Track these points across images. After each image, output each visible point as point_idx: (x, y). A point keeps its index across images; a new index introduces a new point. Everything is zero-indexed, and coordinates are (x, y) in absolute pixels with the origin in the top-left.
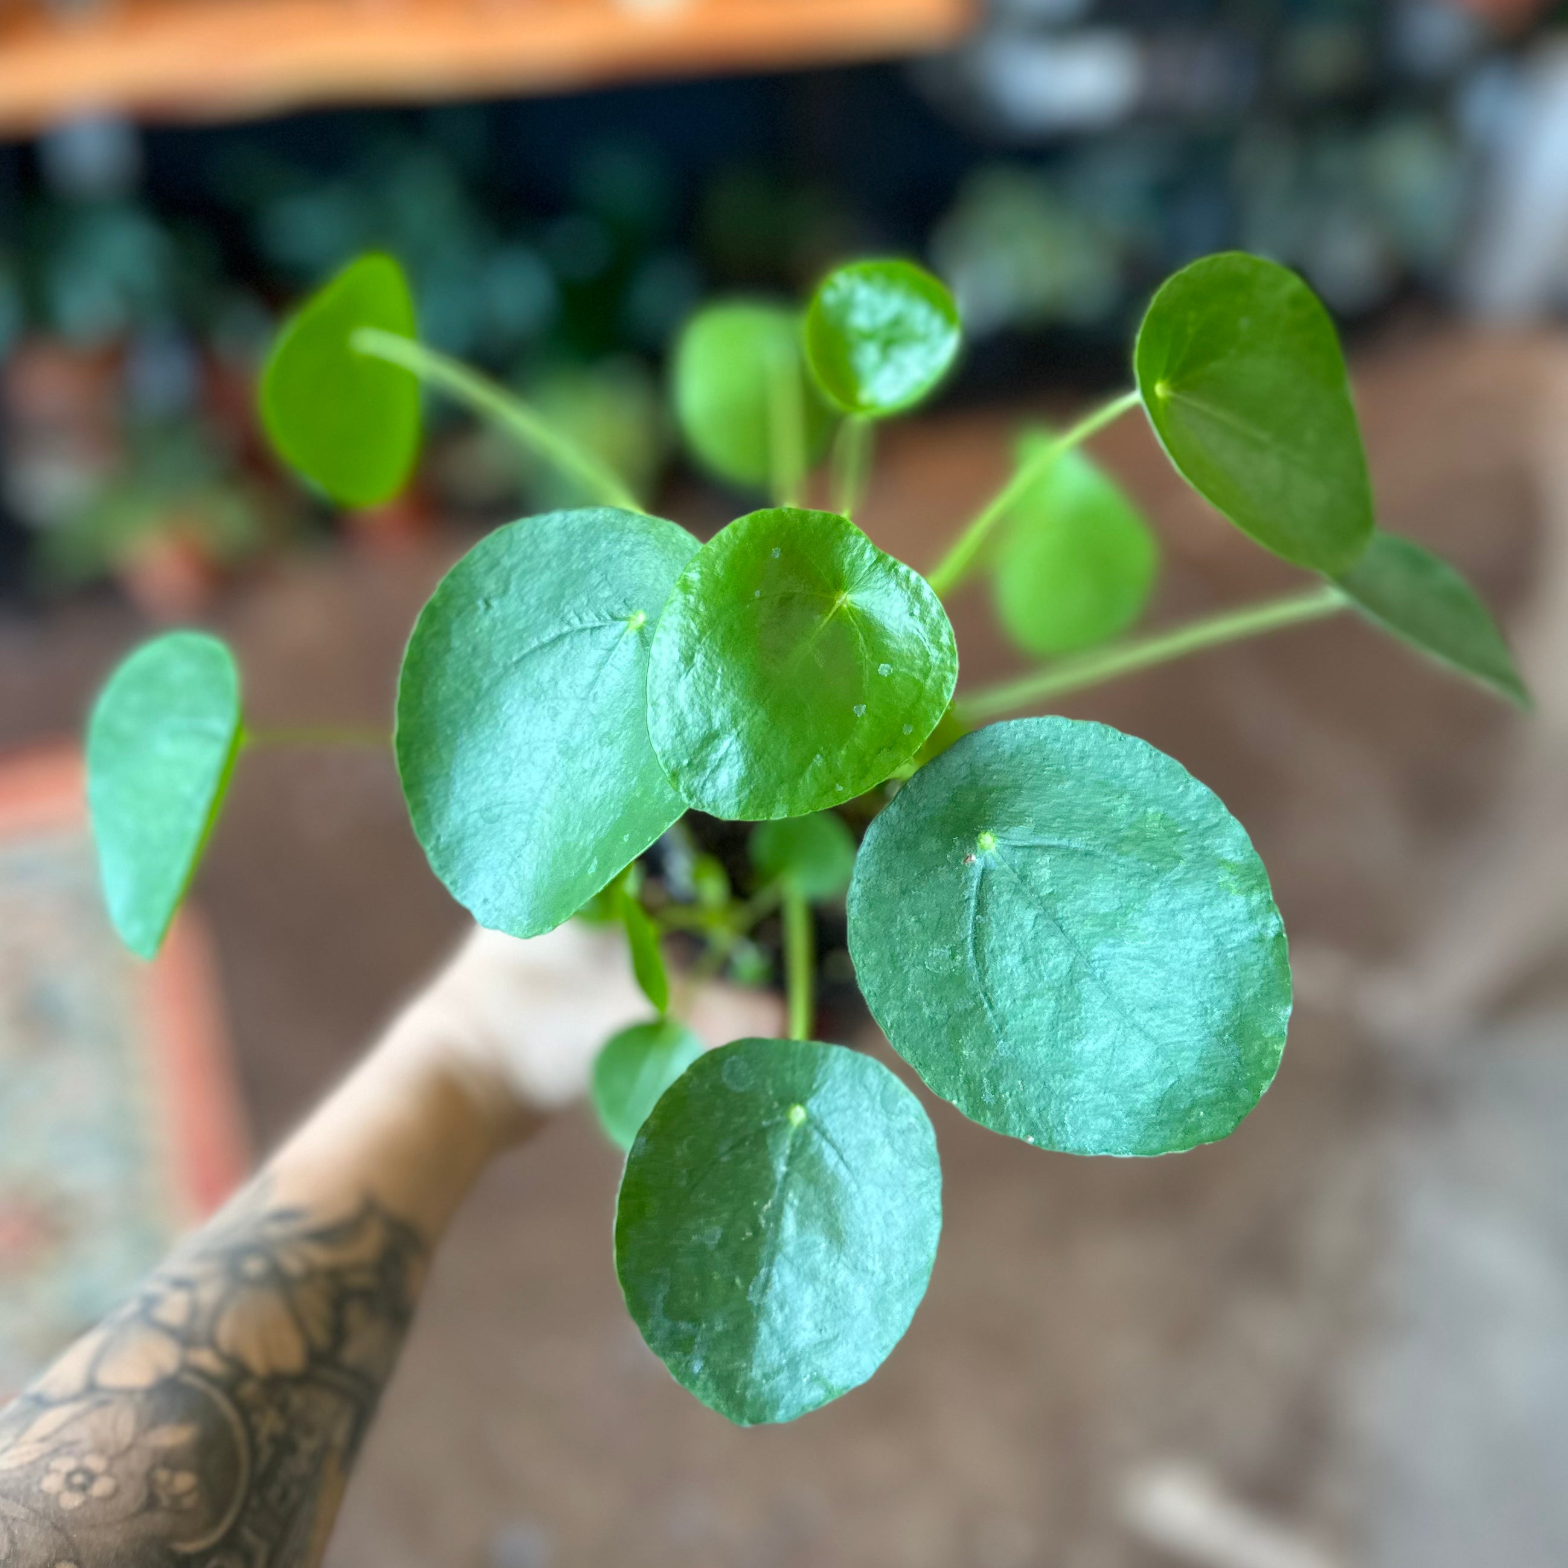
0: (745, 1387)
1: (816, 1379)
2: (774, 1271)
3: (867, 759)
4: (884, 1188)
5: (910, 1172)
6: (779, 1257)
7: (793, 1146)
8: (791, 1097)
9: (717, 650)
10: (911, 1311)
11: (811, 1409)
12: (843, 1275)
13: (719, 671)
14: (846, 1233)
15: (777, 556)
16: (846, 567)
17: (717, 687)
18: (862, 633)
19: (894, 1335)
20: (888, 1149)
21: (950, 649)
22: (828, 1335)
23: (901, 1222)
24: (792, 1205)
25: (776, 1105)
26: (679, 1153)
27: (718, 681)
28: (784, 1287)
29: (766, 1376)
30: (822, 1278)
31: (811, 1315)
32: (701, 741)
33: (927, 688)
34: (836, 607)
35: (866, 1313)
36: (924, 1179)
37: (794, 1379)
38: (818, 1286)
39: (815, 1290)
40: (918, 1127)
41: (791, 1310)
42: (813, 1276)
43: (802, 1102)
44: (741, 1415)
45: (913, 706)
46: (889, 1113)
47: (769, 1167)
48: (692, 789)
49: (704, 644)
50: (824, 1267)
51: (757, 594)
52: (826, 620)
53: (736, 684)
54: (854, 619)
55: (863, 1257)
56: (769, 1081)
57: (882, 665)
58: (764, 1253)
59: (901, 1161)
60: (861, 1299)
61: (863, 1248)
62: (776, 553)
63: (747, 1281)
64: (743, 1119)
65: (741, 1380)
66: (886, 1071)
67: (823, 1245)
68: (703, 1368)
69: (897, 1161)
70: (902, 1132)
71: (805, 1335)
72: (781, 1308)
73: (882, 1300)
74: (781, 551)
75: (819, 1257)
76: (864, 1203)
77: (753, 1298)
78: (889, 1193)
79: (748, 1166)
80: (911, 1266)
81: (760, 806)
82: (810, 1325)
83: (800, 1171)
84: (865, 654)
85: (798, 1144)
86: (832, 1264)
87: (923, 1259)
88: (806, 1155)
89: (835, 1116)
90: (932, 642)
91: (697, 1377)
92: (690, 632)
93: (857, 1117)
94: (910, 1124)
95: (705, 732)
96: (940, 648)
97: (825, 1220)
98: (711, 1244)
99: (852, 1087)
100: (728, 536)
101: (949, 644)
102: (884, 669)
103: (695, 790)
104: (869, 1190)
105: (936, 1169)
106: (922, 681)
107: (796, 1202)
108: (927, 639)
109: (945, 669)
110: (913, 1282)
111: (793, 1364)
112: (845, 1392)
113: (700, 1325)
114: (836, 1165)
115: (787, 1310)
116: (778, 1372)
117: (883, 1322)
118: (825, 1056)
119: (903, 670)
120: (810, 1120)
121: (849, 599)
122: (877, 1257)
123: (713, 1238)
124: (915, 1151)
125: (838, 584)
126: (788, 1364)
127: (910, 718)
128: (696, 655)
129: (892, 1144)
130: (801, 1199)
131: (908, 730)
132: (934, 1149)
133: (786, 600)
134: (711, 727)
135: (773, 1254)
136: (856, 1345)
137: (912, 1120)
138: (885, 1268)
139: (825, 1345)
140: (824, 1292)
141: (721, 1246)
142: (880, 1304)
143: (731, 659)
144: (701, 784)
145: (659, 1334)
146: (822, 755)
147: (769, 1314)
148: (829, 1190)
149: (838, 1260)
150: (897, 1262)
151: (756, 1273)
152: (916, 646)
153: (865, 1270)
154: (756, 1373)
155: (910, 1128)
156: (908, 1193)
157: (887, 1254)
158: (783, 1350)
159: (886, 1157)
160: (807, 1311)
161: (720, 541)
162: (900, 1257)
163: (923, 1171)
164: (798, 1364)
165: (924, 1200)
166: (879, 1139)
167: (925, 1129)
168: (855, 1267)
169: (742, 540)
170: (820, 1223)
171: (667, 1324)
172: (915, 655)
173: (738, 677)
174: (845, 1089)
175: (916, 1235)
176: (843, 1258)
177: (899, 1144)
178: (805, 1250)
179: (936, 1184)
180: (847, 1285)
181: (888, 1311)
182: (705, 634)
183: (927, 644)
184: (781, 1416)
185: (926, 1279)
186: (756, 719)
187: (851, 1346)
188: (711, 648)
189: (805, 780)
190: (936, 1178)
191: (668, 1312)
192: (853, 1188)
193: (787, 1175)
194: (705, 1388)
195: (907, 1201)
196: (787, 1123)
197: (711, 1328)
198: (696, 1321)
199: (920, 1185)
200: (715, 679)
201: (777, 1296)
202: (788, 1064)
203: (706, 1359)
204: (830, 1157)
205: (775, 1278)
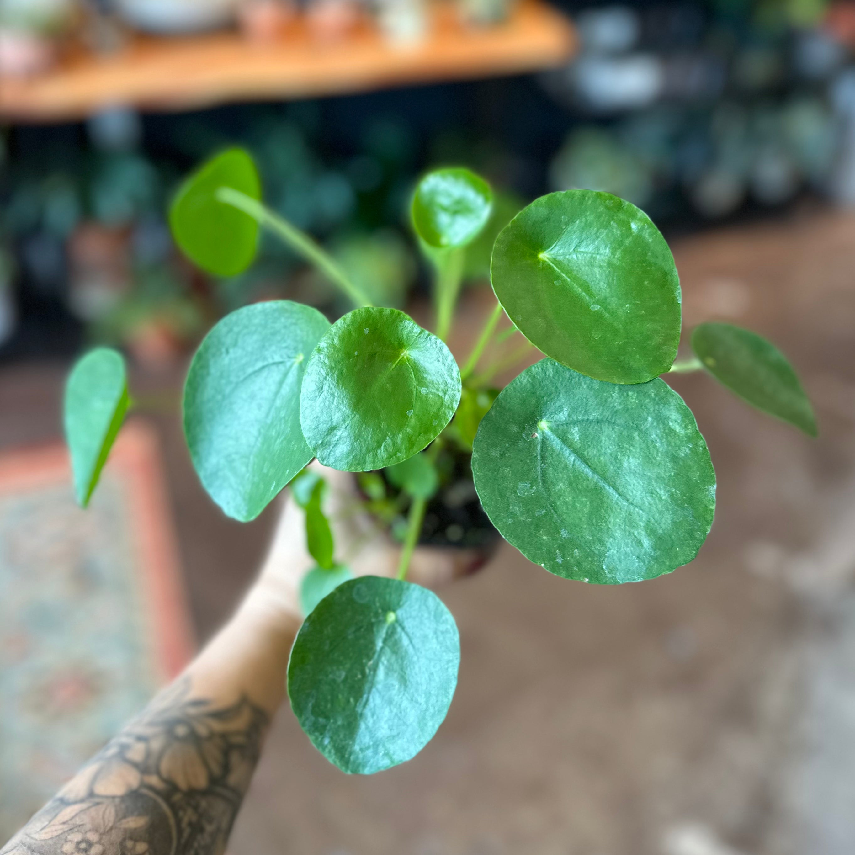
0: (350, 754)
1: (387, 754)
2: (371, 697)
3: (414, 438)
4: (430, 660)
5: (444, 654)
6: (374, 690)
7: (387, 633)
8: (388, 608)
9: (335, 384)
10: (437, 726)
11: (382, 769)
12: (405, 703)
13: (336, 395)
14: (409, 681)
15: (367, 333)
16: (405, 337)
17: (335, 403)
18: (413, 371)
19: (427, 738)
20: (434, 641)
21: (458, 380)
22: (394, 733)
23: (437, 679)
24: (383, 664)
25: (380, 611)
26: (325, 632)
27: (335, 400)
28: (375, 706)
29: (361, 750)
30: (394, 703)
31: (386, 722)
32: (327, 430)
33: (446, 400)
34: (400, 358)
35: (415, 724)
36: (451, 658)
37: (376, 753)
38: (392, 707)
39: (390, 709)
40: (451, 631)
41: (378, 717)
42: (390, 702)
43: (394, 611)
44: (347, 768)
45: (439, 410)
46: (437, 622)
47: (372, 643)
48: (324, 456)
49: (328, 380)
50: (396, 698)
51: (356, 353)
52: (394, 365)
53: (344, 401)
54: (409, 364)
55: (416, 695)
56: (377, 599)
57: (423, 388)
58: (367, 687)
59: (441, 648)
60: (412, 717)
61: (417, 690)
62: (366, 331)
63: (356, 701)
64: (361, 617)
65: (349, 750)
66: (438, 600)
67: (397, 687)
68: (329, 743)
69: (438, 647)
70: (442, 633)
71: (383, 731)
72: (373, 715)
73: (424, 718)
74: (369, 330)
75: (394, 692)
76: (420, 668)
77: (359, 709)
78: (432, 664)
79: (362, 641)
80: (439, 703)
81: (358, 464)
82: (386, 726)
83: (389, 647)
84: (414, 383)
85: (390, 632)
86: (400, 696)
87: (446, 700)
88: (393, 639)
89: (410, 620)
90: (449, 376)
91: (326, 746)
92: (321, 374)
93: (421, 622)
94: (447, 629)
95: (329, 426)
96: (453, 379)
97: (399, 674)
98: (339, 680)
99: (420, 607)
100: (341, 323)
101: (457, 376)
102: (423, 390)
103: (325, 457)
104: (423, 661)
105: (458, 654)
106: (443, 397)
107: (385, 662)
108: (446, 374)
109: (455, 390)
110: (440, 711)
111: (376, 745)
112: (400, 763)
113: (330, 720)
114: (408, 646)
115: (375, 717)
116: (368, 748)
117: (422, 730)
118: (408, 588)
119: (434, 391)
120: (397, 621)
121: (408, 353)
122: (423, 696)
123: (340, 677)
124: (448, 643)
125: (401, 345)
126: (373, 745)
127: (437, 416)
128: (324, 386)
129: (437, 638)
130: (388, 661)
131: (435, 423)
132: (458, 644)
133: (372, 356)
134: (332, 424)
135: (371, 688)
136: (408, 739)
137: (449, 627)
138: (427, 702)
139: (392, 738)
140: (395, 710)
141: (345, 681)
142: (422, 721)
143: (342, 388)
144: (328, 453)
145: (307, 723)
146: (389, 437)
147: (366, 719)
148: (402, 659)
149: (404, 694)
150: (433, 700)
151: (361, 696)
152: (440, 378)
153: (417, 702)
154: (357, 748)
155: (447, 631)
156: (442, 665)
157: (428, 695)
158: (372, 737)
159: (433, 644)
160: (385, 719)
161: (337, 326)
162: (434, 697)
163: (451, 655)
164: (378, 746)
165: (450, 670)
166: (431, 635)
167: (454, 634)
168: (412, 700)
169: (348, 325)
170: (396, 675)
171: (312, 718)
172: (440, 383)
173: (346, 397)
174: (416, 607)
175: (444, 688)
176: (407, 695)
177: (441, 638)
178: (388, 687)
179: (457, 662)
180: (407, 709)
181: (425, 725)
182: (329, 375)
183: (446, 377)
184: (367, 771)
185: (445, 711)
186: (355, 419)
187: (405, 740)
188: (332, 383)
189: (381, 450)
190: (457, 659)
191: (313, 712)
192: (415, 659)
193: (382, 648)
194: (330, 752)
195: (441, 668)
196: (385, 621)
197: (335, 722)
198: (327, 718)
199: (449, 662)
200: (334, 398)
201: (371, 709)
202: (388, 590)
203: (331, 738)
204: (405, 641)
205: (371, 700)
